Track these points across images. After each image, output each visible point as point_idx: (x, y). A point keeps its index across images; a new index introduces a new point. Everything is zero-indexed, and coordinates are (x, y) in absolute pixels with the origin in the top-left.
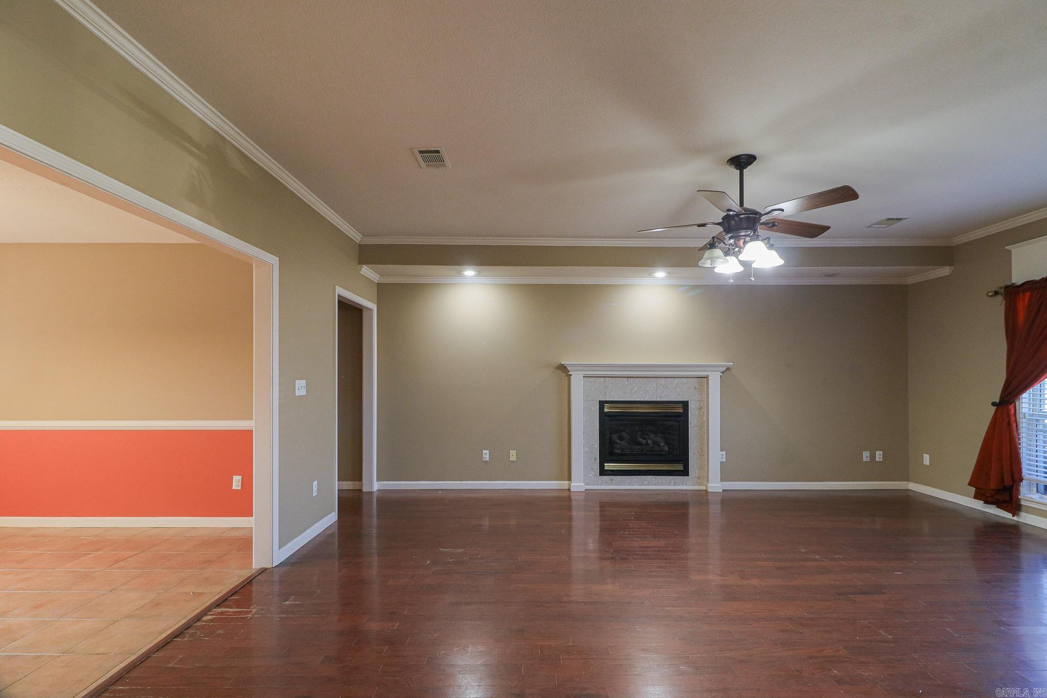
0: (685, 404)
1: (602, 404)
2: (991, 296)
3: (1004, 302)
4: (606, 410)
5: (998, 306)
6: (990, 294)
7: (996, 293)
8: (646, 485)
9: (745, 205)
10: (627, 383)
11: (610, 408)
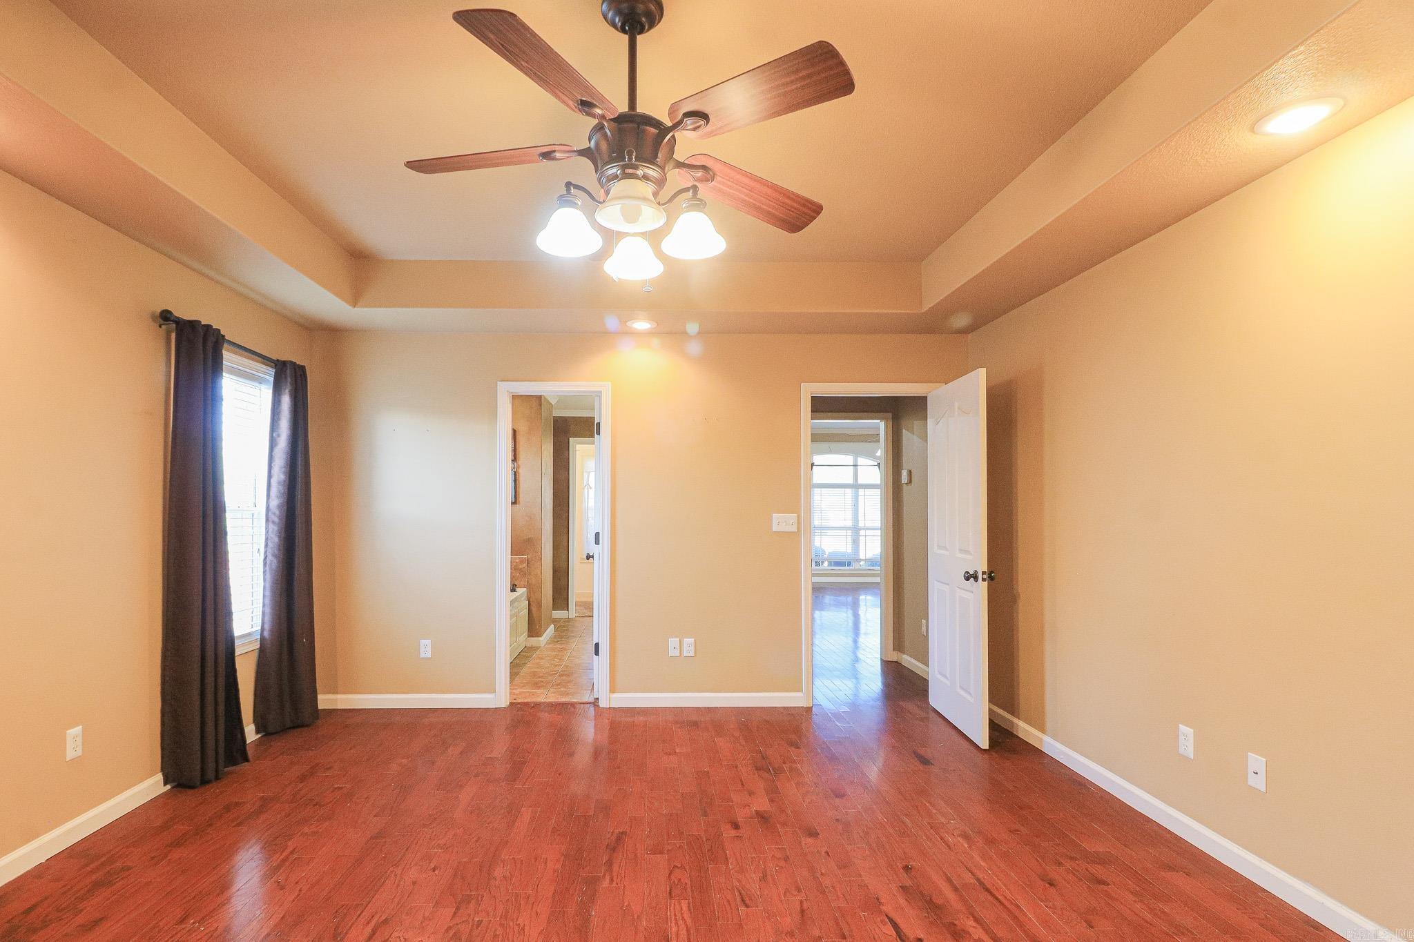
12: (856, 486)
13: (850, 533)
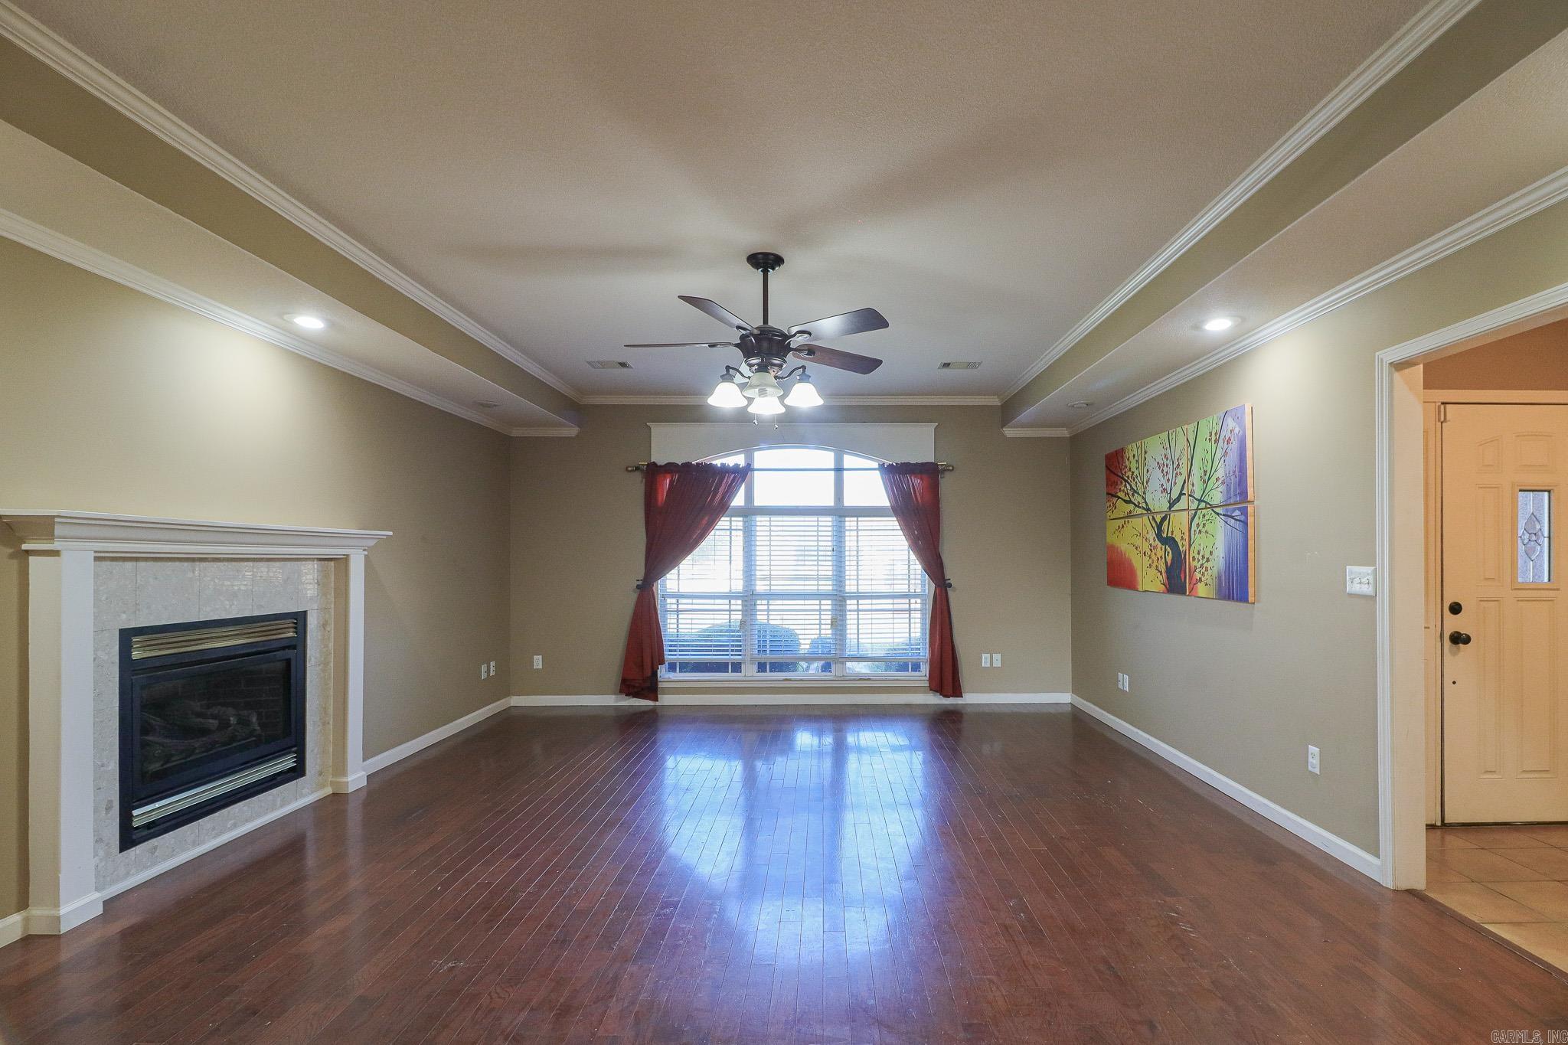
0: (299, 619)
1: (127, 637)
2: (631, 471)
3: (644, 480)
4: (136, 655)
5: (637, 486)
6: (630, 469)
7: (637, 469)
8: (230, 829)
9: (770, 323)
10: (190, 575)
11: (143, 647)
12: (840, 512)
13: (827, 604)
